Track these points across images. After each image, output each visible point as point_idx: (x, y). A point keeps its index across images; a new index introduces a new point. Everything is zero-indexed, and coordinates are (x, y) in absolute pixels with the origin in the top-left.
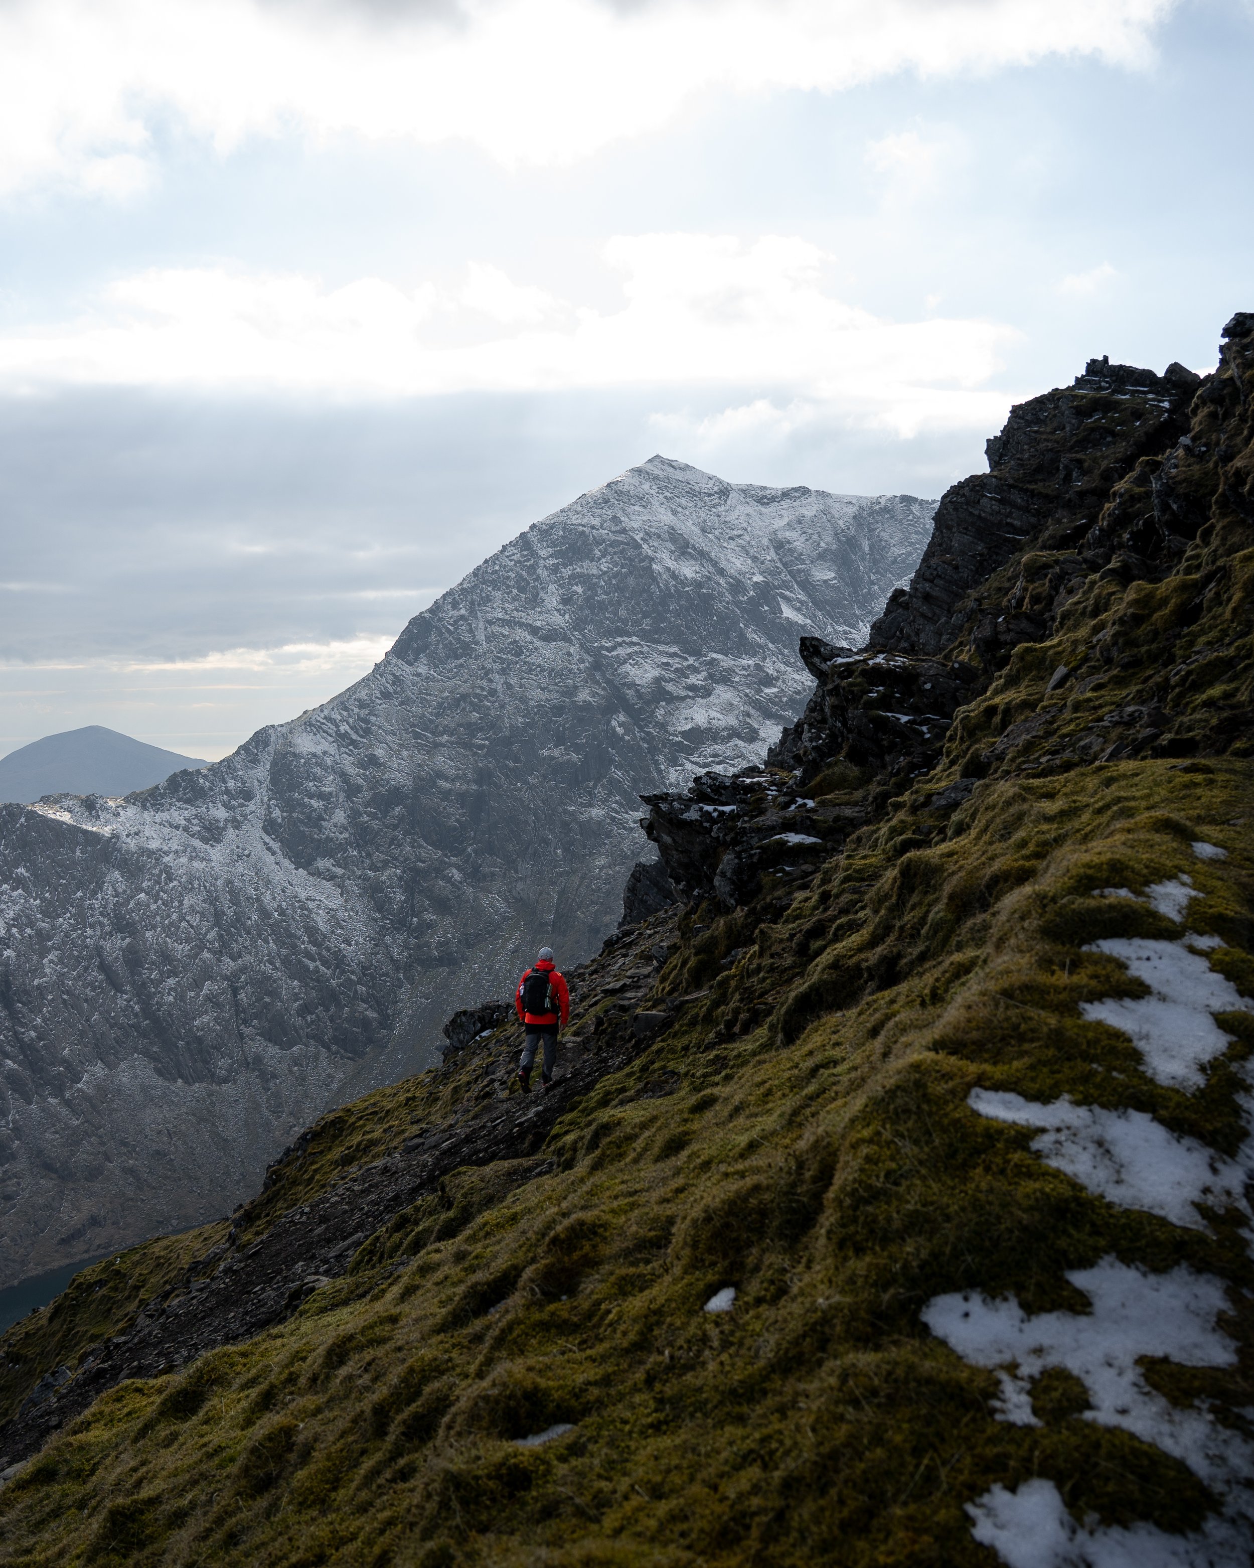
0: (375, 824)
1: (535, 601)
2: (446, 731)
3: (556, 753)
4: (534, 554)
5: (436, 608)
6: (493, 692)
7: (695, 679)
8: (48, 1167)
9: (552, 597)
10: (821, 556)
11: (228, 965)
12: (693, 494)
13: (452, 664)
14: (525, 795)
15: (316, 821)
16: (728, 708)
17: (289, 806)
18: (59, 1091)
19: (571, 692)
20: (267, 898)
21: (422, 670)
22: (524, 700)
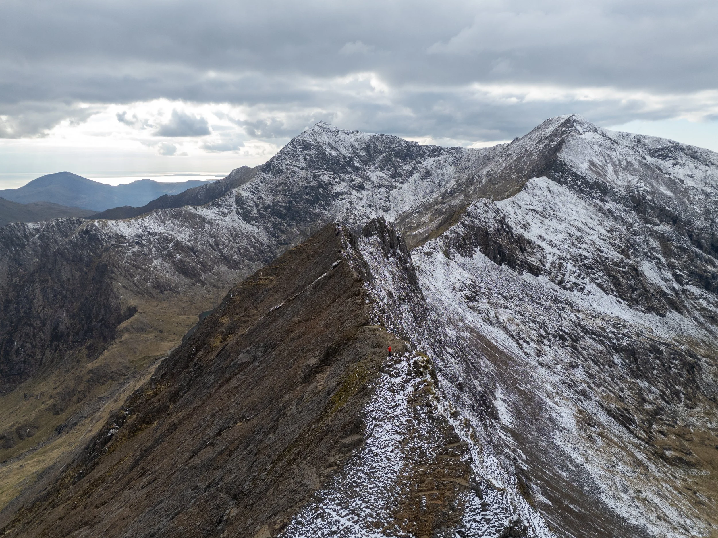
0: (264, 213)
1: (297, 160)
2: (279, 191)
3: (307, 197)
4: (296, 148)
5: (271, 160)
6: (290, 182)
7: (337, 180)
8: (214, 286)
9: (302, 159)
10: (362, 149)
11: (236, 245)
12: (331, 132)
13: (278, 175)
14: (300, 207)
15: (250, 212)
16: (345, 187)
17: (243, 209)
18: (210, 272)
19: (309, 183)
20: (242, 230)
21: (270, 176)
22: (298, 184)
